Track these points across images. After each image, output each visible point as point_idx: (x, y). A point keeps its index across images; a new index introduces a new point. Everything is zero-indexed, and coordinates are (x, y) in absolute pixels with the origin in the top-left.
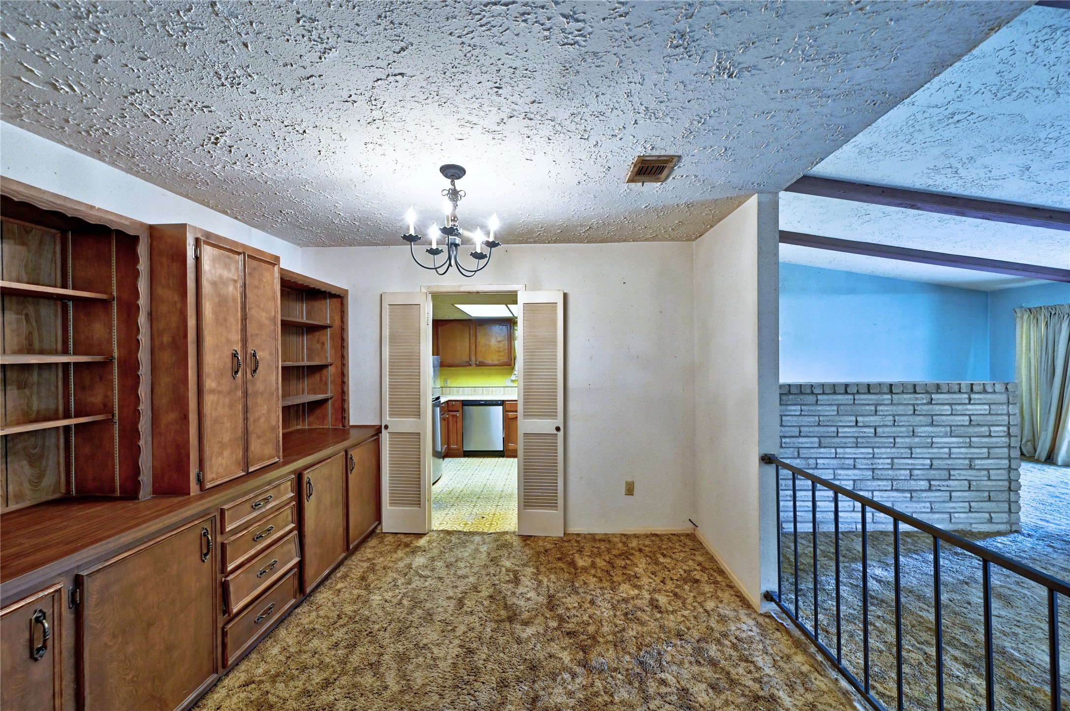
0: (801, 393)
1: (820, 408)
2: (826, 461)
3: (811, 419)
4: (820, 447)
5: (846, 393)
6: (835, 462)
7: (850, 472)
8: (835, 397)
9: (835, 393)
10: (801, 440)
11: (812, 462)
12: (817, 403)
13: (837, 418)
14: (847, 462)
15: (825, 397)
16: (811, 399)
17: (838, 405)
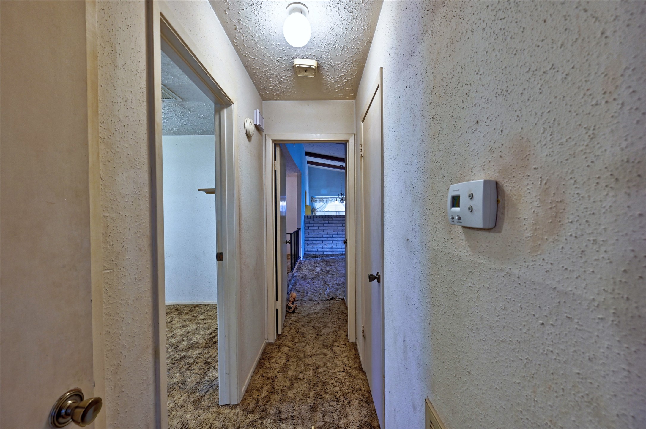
0: (329, 218)
1: (333, 222)
2: (335, 236)
3: (331, 224)
4: (333, 232)
5: (340, 218)
6: (337, 236)
7: (341, 238)
8: (337, 219)
9: (337, 218)
10: (328, 230)
11: (331, 236)
12: (332, 221)
13: (338, 224)
14: (340, 236)
15: (335, 219)
16: (331, 219)
17: (338, 221)
